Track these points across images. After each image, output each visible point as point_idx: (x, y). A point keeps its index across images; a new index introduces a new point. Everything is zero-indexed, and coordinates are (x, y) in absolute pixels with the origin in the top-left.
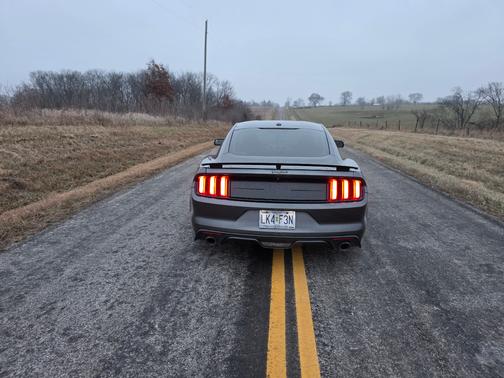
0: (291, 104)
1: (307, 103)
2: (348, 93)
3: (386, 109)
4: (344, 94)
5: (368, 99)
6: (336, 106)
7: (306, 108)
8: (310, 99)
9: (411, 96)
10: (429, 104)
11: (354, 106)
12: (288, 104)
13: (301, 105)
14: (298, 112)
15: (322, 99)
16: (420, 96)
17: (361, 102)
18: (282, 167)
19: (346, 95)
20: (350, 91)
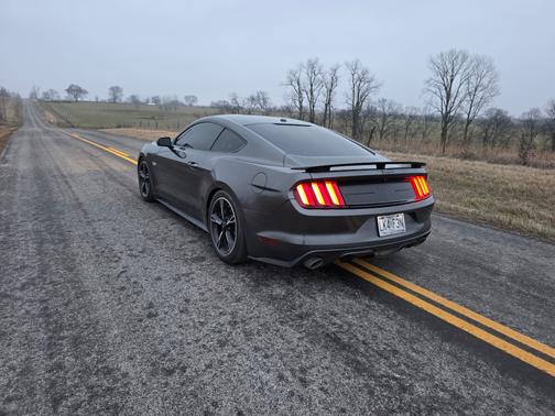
0: (40, 96)
1: (64, 96)
2: (117, 88)
3: (163, 109)
4: (112, 89)
5: (142, 98)
6: (103, 102)
7: (64, 102)
8: (68, 91)
9: (187, 98)
10: (203, 107)
11: (125, 104)
12: (33, 95)
13: (55, 98)
14: (53, 105)
15: (86, 92)
16: (195, 99)
17: (135, 100)
18: (387, 166)
19: (116, 90)
20: (121, 86)
